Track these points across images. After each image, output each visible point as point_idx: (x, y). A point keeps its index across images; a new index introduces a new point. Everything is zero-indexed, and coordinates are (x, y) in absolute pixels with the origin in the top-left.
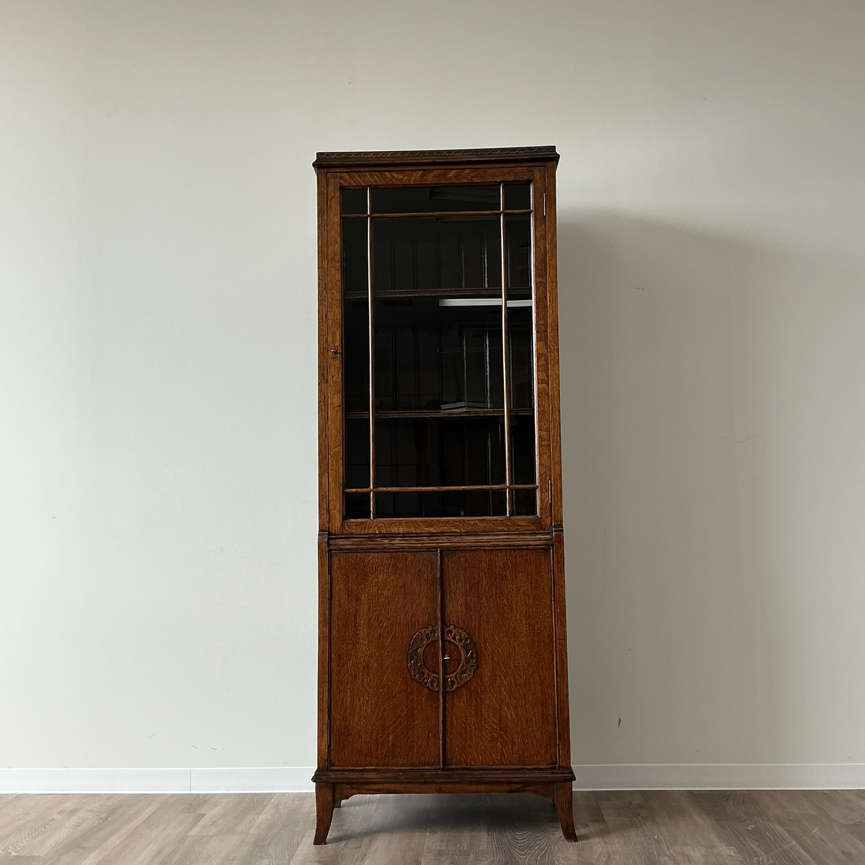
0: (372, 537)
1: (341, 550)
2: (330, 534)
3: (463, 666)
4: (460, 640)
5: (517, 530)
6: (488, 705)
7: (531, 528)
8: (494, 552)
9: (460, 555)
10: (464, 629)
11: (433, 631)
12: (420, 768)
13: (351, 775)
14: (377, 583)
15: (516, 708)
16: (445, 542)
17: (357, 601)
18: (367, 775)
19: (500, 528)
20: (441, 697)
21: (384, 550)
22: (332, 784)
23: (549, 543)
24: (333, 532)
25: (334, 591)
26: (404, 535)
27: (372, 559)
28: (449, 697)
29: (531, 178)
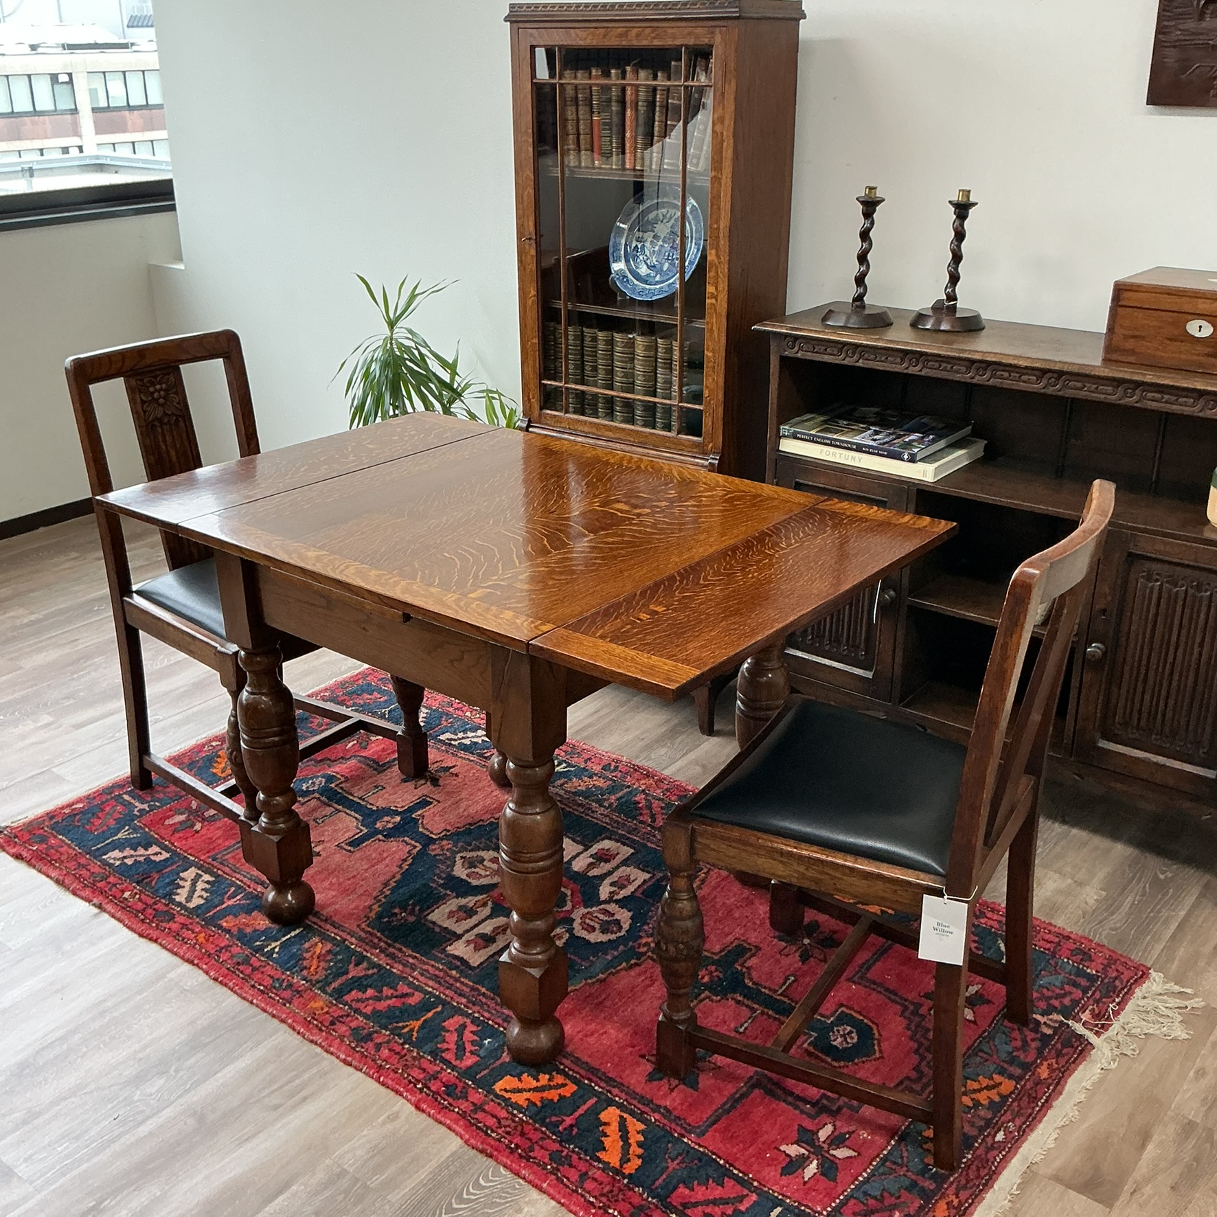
2: (530, 421)
5: (680, 450)
7: (695, 450)
19: (666, 445)
24: (533, 420)
29: (711, 43)
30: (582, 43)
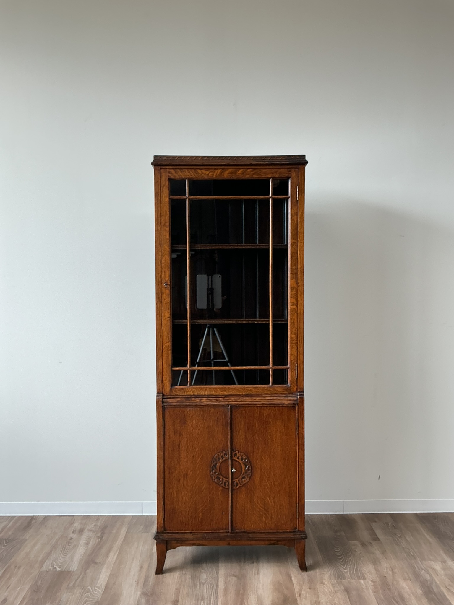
0: (189, 397)
1: (170, 406)
2: (163, 395)
3: (243, 474)
4: (242, 459)
5: (276, 394)
6: (257, 496)
7: (285, 392)
8: (263, 408)
9: (242, 409)
10: (244, 453)
11: (226, 454)
12: (218, 531)
13: (177, 536)
14: (192, 425)
15: (274, 498)
16: (233, 401)
17: (180, 436)
18: (186, 536)
19: (266, 392)
20: (230, 492)
21: (196, 406)
22: (165, 541)
23: (295, 402)
24: (165, 394)
25: (166, 430)
26: (208, 396)
27: (189, 411)
28: (234, 492)
29: (290, 176)
30: (206, 177)
